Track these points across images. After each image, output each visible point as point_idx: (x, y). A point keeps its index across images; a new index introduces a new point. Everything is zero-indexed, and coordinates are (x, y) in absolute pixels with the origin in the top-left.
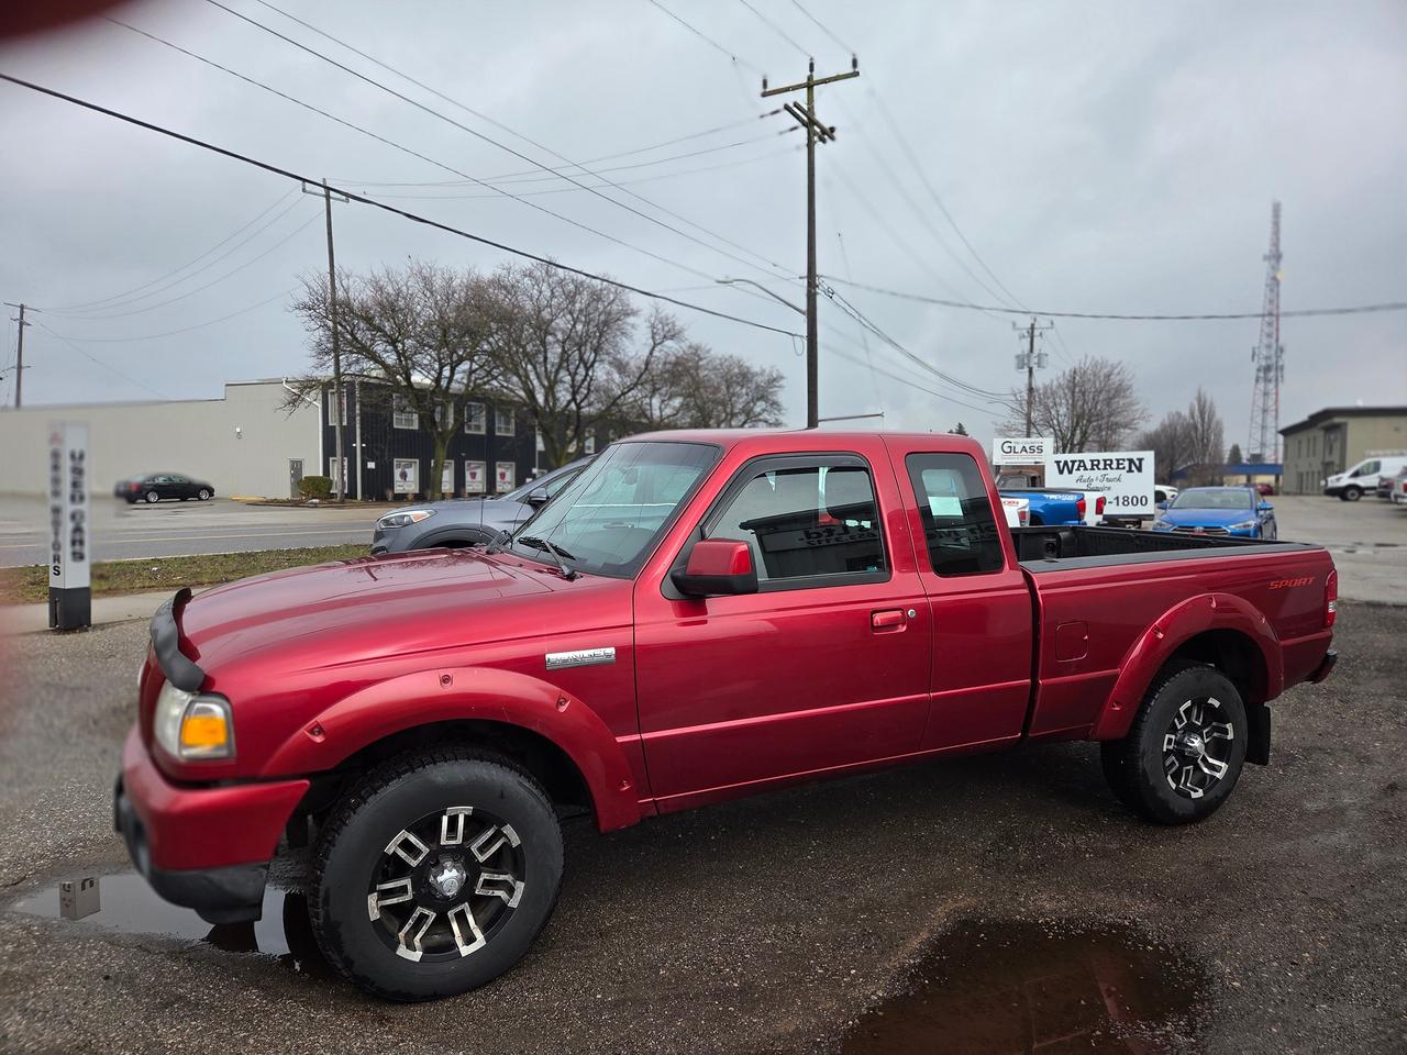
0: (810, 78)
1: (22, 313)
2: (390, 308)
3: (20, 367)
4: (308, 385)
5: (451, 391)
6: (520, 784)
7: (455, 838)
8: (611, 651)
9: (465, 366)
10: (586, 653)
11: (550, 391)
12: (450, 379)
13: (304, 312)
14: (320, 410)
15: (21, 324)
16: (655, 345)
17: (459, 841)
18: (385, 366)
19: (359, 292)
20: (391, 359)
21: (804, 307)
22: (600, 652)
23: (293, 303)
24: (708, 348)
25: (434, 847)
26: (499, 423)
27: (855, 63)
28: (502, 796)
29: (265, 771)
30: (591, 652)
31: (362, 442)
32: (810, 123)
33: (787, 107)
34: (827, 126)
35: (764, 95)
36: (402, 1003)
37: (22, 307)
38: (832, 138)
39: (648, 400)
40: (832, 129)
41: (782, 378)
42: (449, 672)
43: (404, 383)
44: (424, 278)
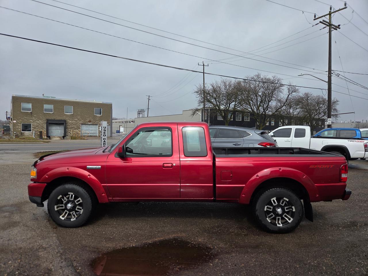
0: (330, 12)
1: (149, 97)
2: (215, 91)
3: (148, 109)
4: (197, 110)
5: (229, 110)
6: (82, 190)
7: (72, 199)
8: (100, 167)
9: (234, 103)
10: (95, 167)
11: (258, 109)
12: (229, 107)
13: (196, 93)
14: (201, 116)
15: (149, 100)
16: (289, 94)
17: (73, 199)
18: (213, 104)
19: (209, 87)
20: (215, 103)
21: (327, 80)
22: (98, 167)
23: (194, 91)
24: (311, 94)
25: (68, 200)
26: (245, 118)
27: (345, 5)
28: (78, 192)
29: (40, 181)
30: (96, 166)
31: (210, 123)
32: (330, 25)
33: (320, 22)
34: (337, 25)
35: (314, 20)
36: (61, 227)
37: (149, 96)
38: (339, 28)
39: (289, 110)
40: (339, 26)
41: (338, 101)
42: (68, 167)
43: (218, 109)
44: (224, 82)
